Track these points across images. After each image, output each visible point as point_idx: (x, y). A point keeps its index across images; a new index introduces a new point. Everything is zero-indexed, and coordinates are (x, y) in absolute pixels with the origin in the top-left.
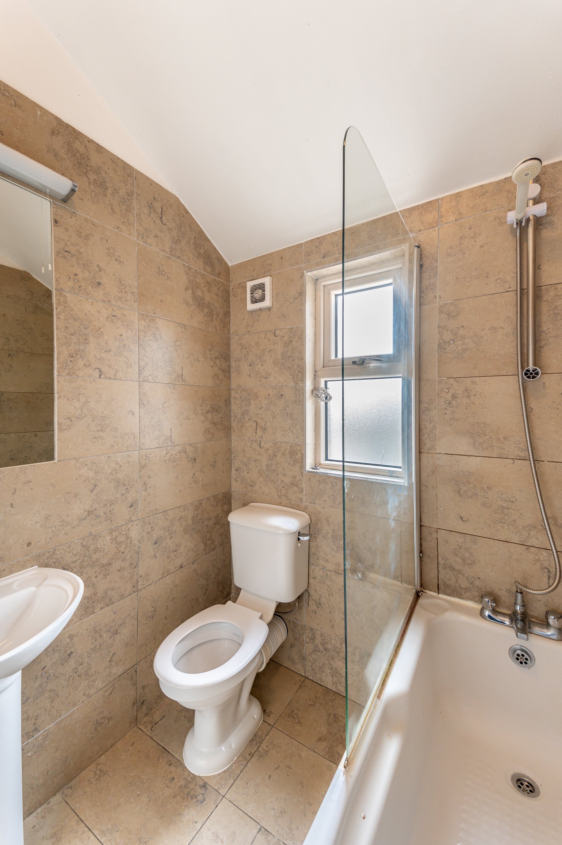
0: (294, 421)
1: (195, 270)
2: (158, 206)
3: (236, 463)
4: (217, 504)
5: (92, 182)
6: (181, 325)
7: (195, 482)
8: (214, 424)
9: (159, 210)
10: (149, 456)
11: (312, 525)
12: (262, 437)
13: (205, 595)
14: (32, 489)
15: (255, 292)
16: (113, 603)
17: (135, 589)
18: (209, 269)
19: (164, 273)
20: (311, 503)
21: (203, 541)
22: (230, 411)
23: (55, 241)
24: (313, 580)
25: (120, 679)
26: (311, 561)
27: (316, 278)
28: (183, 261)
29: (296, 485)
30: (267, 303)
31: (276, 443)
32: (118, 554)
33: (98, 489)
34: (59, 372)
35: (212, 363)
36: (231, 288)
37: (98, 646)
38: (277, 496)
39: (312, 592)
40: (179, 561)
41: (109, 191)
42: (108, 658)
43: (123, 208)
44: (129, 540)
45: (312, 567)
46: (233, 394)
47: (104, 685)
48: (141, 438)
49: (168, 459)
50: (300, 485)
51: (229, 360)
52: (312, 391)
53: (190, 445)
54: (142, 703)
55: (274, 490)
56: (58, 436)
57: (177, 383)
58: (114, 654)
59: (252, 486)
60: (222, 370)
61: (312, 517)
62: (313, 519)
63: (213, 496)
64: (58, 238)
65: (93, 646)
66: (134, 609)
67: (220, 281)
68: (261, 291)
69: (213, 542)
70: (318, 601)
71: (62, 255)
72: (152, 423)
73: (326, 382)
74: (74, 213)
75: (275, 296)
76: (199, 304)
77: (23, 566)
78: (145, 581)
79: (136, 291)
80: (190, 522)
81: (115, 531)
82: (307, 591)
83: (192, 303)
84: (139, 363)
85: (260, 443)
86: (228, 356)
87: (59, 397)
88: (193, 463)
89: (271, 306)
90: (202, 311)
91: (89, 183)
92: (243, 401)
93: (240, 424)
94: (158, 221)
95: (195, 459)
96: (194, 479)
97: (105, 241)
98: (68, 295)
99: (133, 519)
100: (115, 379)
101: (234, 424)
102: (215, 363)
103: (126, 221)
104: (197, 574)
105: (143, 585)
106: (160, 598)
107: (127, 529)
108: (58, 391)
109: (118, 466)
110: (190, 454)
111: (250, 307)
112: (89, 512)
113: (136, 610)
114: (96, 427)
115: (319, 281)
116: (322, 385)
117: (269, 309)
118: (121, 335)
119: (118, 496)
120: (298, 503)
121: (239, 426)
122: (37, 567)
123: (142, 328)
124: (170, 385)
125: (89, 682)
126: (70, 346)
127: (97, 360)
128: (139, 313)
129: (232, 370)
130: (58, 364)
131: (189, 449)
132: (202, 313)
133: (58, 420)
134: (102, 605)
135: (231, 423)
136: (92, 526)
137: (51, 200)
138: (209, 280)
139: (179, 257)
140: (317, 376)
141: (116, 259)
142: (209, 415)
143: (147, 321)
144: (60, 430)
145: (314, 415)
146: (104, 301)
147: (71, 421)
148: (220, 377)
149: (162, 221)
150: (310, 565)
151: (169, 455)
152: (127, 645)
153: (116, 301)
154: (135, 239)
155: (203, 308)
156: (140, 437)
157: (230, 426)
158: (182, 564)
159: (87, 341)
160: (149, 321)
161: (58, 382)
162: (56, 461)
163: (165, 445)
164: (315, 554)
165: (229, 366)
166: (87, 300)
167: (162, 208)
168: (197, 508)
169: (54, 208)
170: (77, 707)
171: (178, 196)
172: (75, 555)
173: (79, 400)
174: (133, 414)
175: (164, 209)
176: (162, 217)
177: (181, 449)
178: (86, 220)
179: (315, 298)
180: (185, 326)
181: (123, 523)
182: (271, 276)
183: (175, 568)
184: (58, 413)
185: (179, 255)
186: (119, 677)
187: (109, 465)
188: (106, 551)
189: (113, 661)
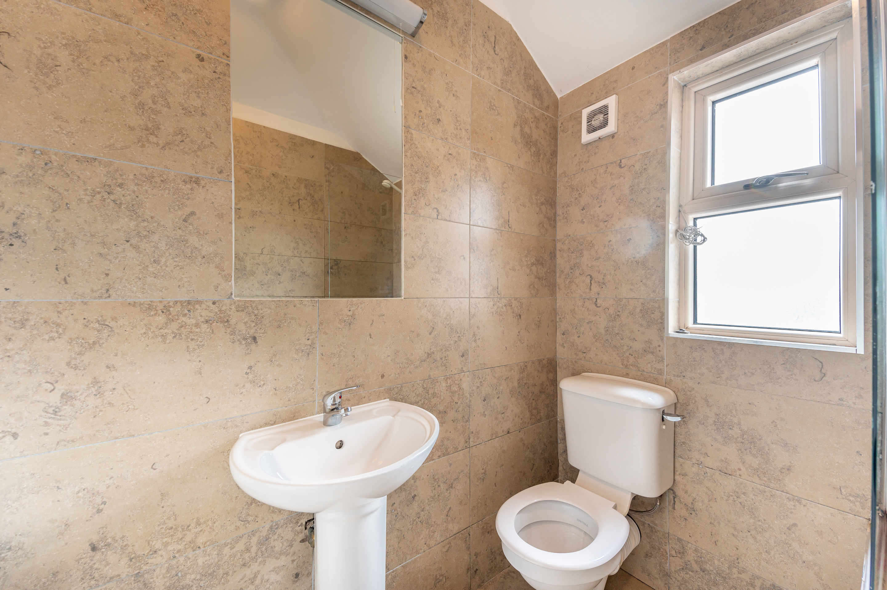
0: (649, 271)
1: (525, 104)
2: (491, 34)
3: (563, 326)
4: (542, 370)
5: (436, 14)
6: (509, 165)
7: (520, 340)
8: (539, 278)
9: (493, 39)
10: (478, 305)
11: (678, 405)
12: (598, 294)
13: (532, 470)
14: (385, 323)
15: (594, 119)
16: (448, 454)
17: (467, 446)
18: (537, 102)
19: (494, 108)
20: (677, 376)
21: (529, 409)
22: (555, 266)
23: (405, 77)
24: (682, 477)
25: (455, 537)
26: (678, 452)
27: (683, 84)
28: (513, 94)
29: (652, 353)
30: (611, 128)
31: (620, 300)
32: (452, 404)
33: (436, 333)
34: (405, 209)
35: (538, 209)
36: (559, 124)
37: (437, 496)
38: (621, 366)
39: (680, 492)
40: (507, 425)
41: (450, 22)
42: (445, 512)
43: (461, 39)
44: (461, 391)
45: (679, 460)
46: (559, 246)
47: (442, 540)
48: (471, 286)
49: (495, 311)
50: (658, 352)
51: (555, 206)
52: (677, 231)
53: (516, 299)
54: (475, 572)
55: (617, 358)
56: (405, 274)
57: (503, 229)
58: (450, 508)
59: (585, 353)
60: (547, 218)
61: (678, 394)
62: (681, 397)
63: (538, 360)
64: (408, 74)
65: (432, 495)
66: (467, 465)
67: (548, 116)
68: (602, 115)
69: (539, 413)
70: (690, 505)
71: (410, 92)
72: (481, 270)
73: (695, 219)
74: (420, 47)
75: (622, 118)
76: (527, 142)
77: (378, 398)
78: (476, 438)
79: (469, 127)
80: (516, 384)
81: (450, 378)
82: (672, 490)
83: (520, 141)
84: (470, 205)
85: (596, 301)
86: (554, 202)
87: (406, 235)
88: (518, 319)
89: (616, 131)
90: (529, 149)
91: (433, 15)
92: (572, 253)
93: (568, 280)
94: (491, 52)
95: (520, 316)
96: (519, 337)
97: (445, 76)
98: (413, 132)
99: (464, 369)
100: (450, 221)
101: (560, 281)
102: (540, 209)
103: (463, 53)
104: (524, 444)
105: (473, 442)
106: (489, 461)
107: (459, 379)
108: (404, 228)
109: (452, 312)
110: (516, 309)
111: (586, 137)
112: (429, 355)
113: (469, 468)
114: (434, 268)
115: (688, 87)
116: (691, 223)
117: (613, 136)
118: (456, 175)
119: (452, 342)
120: (654, 375)
121: (567, 282)
122: (388, 400)
123: (473, 167)
124: (498, 231)
125: (429, 532)
126: (414, 184)
127: (436, 200)
128: (471, 152)
129: (557, 218)
130: (405, 201)
131: (515, 304)
132: (529, 152)
133: (405, 258)
134: (439, 453)
135: (556, 280)
136: (431, 369)
137: (403, 36)
138: (537, 115)
139: (510, 89)
140: (682, 212)
141: (453, 94)
142: (534, 268)
143: (478, 160)
144: (407, 268)
145: (677, 263)
146: (442, 139)
147: (415, 260)
148: (545, 226)
149: (495, 51)
150: (676, 457)
151: (496, 307)
152: (461, 503)
153: (452, 139)
154: (470, 72)
155: (530, 147)
156: (470, 284)
157: (556, 283)
158: (509, 429)
159: (428, 180)
160: (480, 160)
161: (405, 219)
162: (403, 298)
163: (492, 296)
164: (684, 443)
165: (555, 214)
166: (428, 137)
167: (495, 37)
168: (523, 370)
169: (404, 43)
170: (420, 555)
171: (510, 22)
172: (418, 396)
173: (420, 240)
174: (464, 258)
175: (498, 38)
176: (495, 47)
177: (507, 302)
178: (430, 54)
179: (681, 110)
180: (512, 167)
181: (456, 372)
182: (616, 94)
183: (503, 431)
184: (405, 250)
185: (509, 88)
186: (454, 535)
187: (444, 310)
188: (442, 398)
189: (449, 516)
